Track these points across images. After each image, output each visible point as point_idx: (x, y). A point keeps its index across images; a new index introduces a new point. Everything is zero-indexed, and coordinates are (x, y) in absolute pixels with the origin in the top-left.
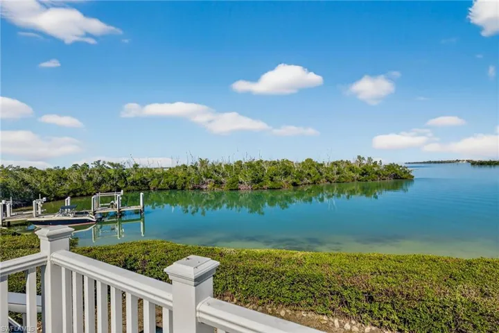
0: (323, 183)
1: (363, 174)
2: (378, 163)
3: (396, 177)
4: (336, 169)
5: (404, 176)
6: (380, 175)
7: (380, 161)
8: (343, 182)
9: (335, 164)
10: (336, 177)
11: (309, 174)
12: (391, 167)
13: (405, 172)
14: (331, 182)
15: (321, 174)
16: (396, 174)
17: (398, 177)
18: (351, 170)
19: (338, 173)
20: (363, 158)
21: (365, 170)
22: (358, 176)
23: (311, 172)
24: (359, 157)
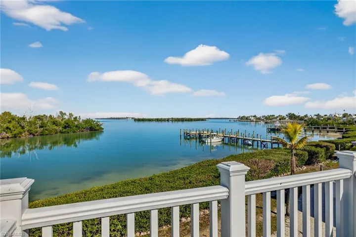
0: (25, 136)
1: (65, 127)
2: (78, 118)
3: (91, 129)
4: (39, 122)
5: (97, 128)
6: (79, 128)
7: (80, 117)
8: (47, 135)
9: (38, 118)
10: (40, 130)
11: (7, 128)
12: (88, 121)
13: (98, 125)
14: (34, 135)
15: (23, 128)
16: (92, 127)
17: (92, 129)
18: (54, 124)
19: (41, 127)
20: (65, 114)
21: (67, 124)
22: (61, 129)
23: (10, 126)
24: (61, 112)
